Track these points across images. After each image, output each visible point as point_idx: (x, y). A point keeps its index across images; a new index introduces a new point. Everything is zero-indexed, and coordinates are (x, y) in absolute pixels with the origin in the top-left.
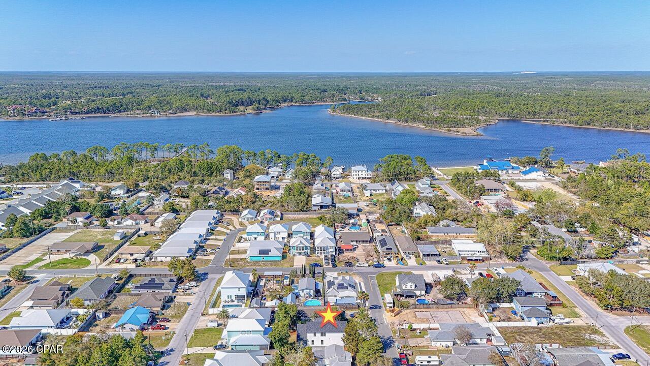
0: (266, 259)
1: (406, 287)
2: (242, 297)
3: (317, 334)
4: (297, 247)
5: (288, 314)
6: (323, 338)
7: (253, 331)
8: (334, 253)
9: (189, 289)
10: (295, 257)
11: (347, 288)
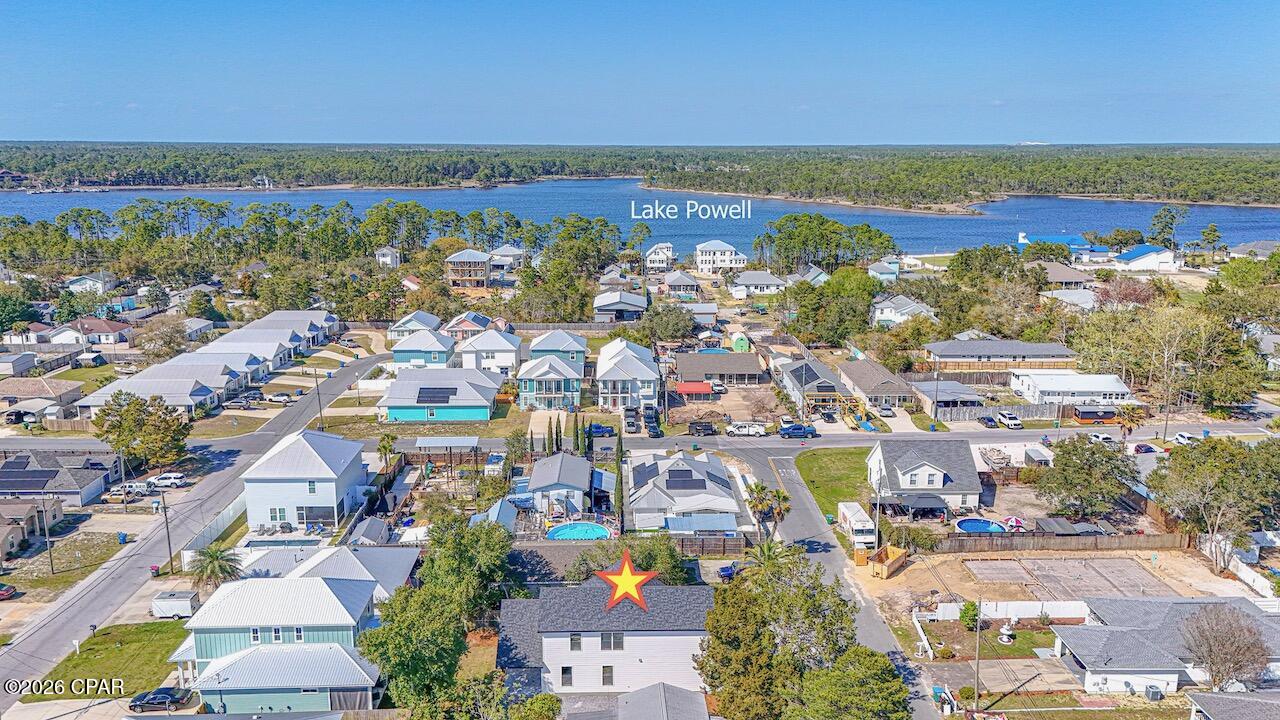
0: (442, 415)
1: (912, 482)
2: (326, 513)
3: (585, 640)
4: (540, 383)
5: (471, 561)
6: (611, 657)
7: (309, 629)
8: (654, 403)
9: (152, 493)
10: (534, 414)
11: (701, 485)
